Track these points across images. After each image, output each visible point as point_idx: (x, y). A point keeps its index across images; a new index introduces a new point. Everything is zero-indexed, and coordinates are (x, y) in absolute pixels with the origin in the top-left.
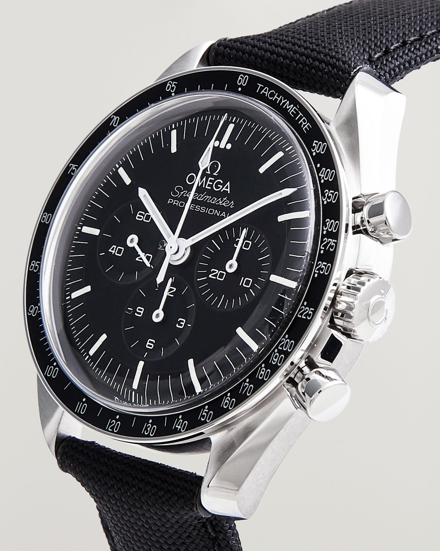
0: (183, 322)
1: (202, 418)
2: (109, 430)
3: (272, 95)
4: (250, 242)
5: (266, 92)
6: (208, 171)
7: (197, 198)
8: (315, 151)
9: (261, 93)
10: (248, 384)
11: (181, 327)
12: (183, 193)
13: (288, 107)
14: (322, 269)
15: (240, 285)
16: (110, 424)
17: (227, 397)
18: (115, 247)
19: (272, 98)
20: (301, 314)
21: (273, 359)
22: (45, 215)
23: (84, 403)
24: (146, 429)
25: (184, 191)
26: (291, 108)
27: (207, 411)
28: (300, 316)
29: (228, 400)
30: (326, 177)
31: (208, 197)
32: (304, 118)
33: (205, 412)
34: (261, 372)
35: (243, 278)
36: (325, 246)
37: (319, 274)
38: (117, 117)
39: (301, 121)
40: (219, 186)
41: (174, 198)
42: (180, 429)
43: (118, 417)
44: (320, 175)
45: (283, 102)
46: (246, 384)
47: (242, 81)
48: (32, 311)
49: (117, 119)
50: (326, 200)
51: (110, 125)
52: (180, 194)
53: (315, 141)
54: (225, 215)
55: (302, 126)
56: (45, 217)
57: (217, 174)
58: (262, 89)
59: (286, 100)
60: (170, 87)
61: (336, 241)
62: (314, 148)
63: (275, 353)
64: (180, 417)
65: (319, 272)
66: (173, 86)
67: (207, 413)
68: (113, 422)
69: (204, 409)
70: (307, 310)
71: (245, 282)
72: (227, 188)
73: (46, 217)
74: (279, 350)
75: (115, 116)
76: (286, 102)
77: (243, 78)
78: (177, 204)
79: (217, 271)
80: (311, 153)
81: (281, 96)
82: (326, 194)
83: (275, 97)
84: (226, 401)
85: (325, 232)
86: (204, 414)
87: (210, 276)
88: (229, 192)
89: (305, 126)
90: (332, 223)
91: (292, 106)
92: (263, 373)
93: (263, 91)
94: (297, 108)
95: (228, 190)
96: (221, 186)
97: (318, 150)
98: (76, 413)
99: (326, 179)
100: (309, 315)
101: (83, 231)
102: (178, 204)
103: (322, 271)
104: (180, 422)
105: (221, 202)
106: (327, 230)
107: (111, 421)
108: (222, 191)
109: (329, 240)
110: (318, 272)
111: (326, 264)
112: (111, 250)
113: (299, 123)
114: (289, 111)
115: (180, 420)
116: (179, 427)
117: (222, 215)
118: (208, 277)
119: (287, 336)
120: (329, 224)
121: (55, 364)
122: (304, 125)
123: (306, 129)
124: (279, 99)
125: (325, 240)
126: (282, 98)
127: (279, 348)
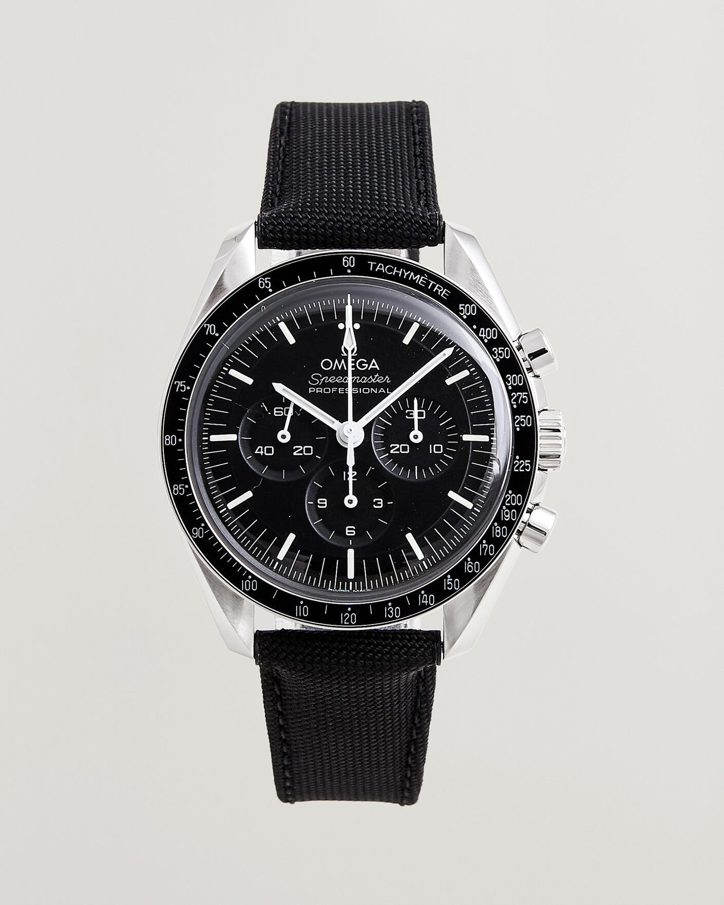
0: (380, 501)
1: (448, 588)
2: (345, 623)
3: (390, 270)
4: (423, 411)
5: (381, 267)
6: (343, 354)
7: (343, 381)
8: (465, 314)
9: (376, 270)
10: (487, 545)
11: (381, 507)
12: (323, 379)
13: (414, 279)
14: (523, 422)
15: (431, 452)
16: (344, 618)
17: (467, 562)
18: (261, 447)
19: (391, 273)
20: (518, 468)
21: (504, 516)
22: (167, 438)
23: (302, 606)
24: (389, 612)
25: (324, 378)
26: (420, 280)
27: (451, 580)
28: (517, 470)
29: (470, 564)
30: (489, 336)
31: (356, 378)
32: (438, 285)
33: (449, 581)
34: (497, 531)
35: (431, 446)
36: (516, 400)
37: (520, 427)
38: (212, 325)
39: (436, 288)
40: (363, 365)
41: (315, 387)
42: (428, 603)
43: (349, 609)
44: (480, 335)
45: (406, 274)
46: (483, 545)
47: (348, 262)
48: (197, 533)
49: (213, 327)
50: (498, 357)
51: (207, 334)
52: (320, 382)
53: (460, 305)
54: (384, 391)
55: (439, 294)
56: (168, 439)
57: (355, 354)
58: (375, 266)
59: (409, 272)
60: (264, 284)
61: (527, 393)
62: (462, 311)
63: (504, 510)
64: (423, 592)
65: (520, 425)
66: (266, 282)
67: (453, 582)
68: (347, 616)
69: (447, 578)
70: (522, 463)
71: (435, 449)
72: (374, 365)
73: (170, 439)
74: (506, 506)
75: (209, 325)
76: (410, 274)
77: (348, 260)
78: (321, 391)
79: (398, 446)
80: (461, 317)
81: (402, 269)
82: (496, 352)
83: (395, 271)
84: (468, 566)
85: (510, 388)
86: (448, 583)
87: (392, 452)
88: (378, 369)
89: (443, 292)
90: (515, 377)
91: (419, 276)
92: (499, 531)
93: (378, 268)
94: (425, 277)
95: (377, 367)
96: (367, 365)
97: (468, 312)
98: (298, 617)
99: (489, 338)
100: (528, 467)
101: (211, 440)
102: (323, 391)
103: (523, 424)
104: (425, 597)
105: (374, 380)
106: (512, 385)
107: (343, 615)
108: (369, 369)
109: (518, 393)
110: (518, 426)
111: (524, 416)
112: (258, 451)
113: (434, 291)
114: (417, 282)
115: (424, 595)
116: (426, 602)
117: (380, 391)
118: (389, 453)
119: (510, 492)
120: (511, 379)
121: (250, 577)
122: (441, 292)
123: (444, 295)
124: (400, 272)
125: (514, 395)
126: (403, 271)
127: (506, 504)
